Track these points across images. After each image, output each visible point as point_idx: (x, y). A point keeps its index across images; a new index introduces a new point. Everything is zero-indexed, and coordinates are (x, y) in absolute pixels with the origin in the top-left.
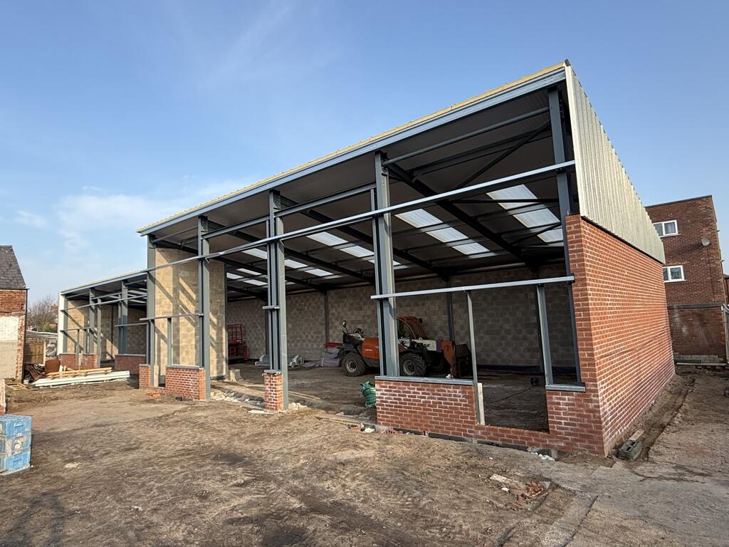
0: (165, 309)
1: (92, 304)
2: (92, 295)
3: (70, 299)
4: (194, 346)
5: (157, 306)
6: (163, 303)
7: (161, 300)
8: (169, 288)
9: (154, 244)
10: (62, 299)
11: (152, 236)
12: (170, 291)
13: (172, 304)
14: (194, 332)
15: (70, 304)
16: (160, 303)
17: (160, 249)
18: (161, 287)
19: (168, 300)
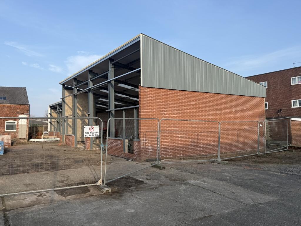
0: (69, 113)
1: (58, 111)
2: (58, 107)
3: (52, 109)
4: (81, 128)
5: (66, 112)
6: (68, 111)
7: (67, 110)
8: (71, 105)
9: (64, 88)
10: (49, 109)
11: (64, 85)
12: (71, 106)
13: (72, 112)
14: (81, 123)
15: (52, 111)
16: (67, 111)
17: (67, 90)
18: (68, 105)
19: (70, 110)
